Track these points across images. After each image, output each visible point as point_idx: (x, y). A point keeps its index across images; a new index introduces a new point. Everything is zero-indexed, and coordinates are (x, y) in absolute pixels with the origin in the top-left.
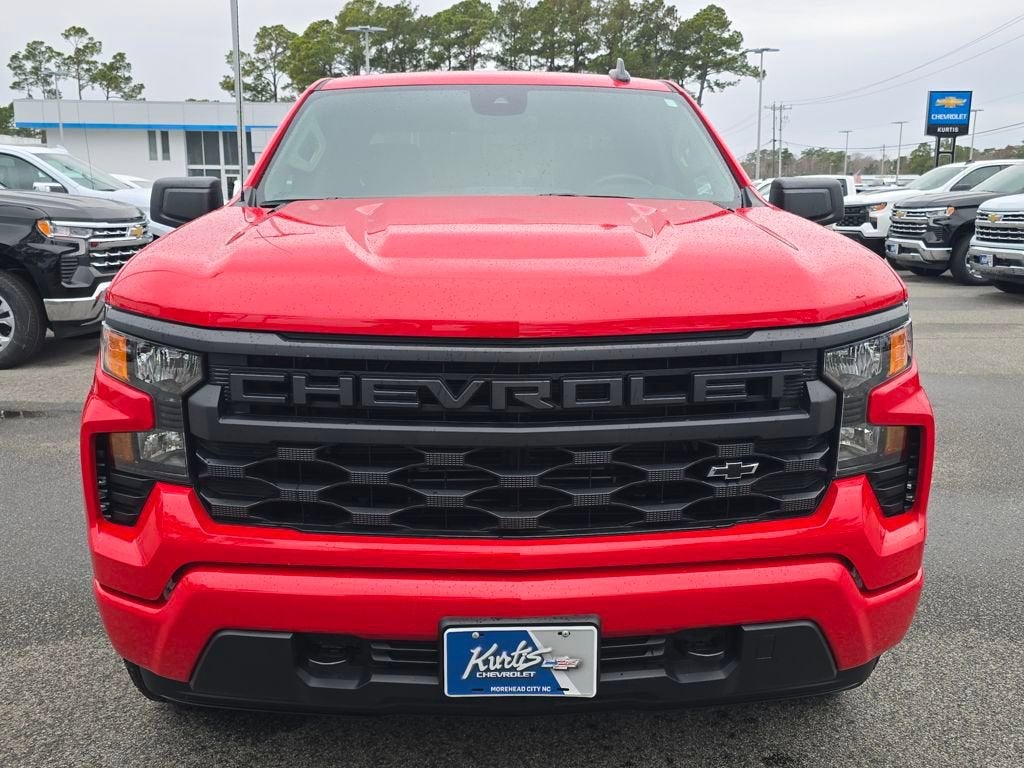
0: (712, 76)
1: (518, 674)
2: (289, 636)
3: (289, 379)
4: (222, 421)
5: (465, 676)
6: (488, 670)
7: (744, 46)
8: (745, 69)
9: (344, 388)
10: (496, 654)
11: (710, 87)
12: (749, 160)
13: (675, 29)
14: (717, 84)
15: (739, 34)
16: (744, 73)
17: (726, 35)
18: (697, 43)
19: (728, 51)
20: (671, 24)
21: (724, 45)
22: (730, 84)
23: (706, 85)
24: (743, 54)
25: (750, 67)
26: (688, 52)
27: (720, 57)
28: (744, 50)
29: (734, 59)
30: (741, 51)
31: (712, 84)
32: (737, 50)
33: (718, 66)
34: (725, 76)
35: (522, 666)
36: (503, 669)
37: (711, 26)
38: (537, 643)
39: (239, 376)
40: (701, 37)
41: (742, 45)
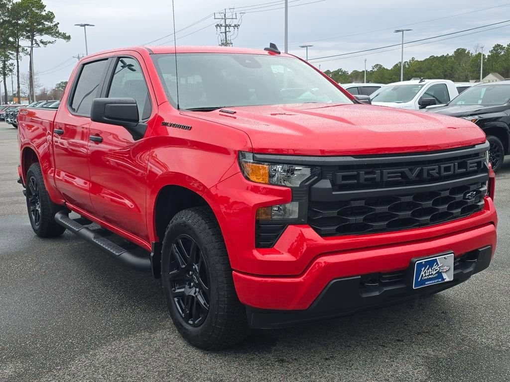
0: (38, 37)
1: (433, 276)
2: (360, 277)
3: (359, 174)
4: (334, 193)
5: (419, 280)
6: (425, 276)
7: (55, 21)
8: (57, 34)
9: (377, 175)
10: (428, 269)
11: (37, 44)
12: (58, 88)
13: (10, 7)
14: (42, 42)
15: (52, 14)
16: (57, 37)
17: (44, 13)
18: (25, 16)
19: (46, 23)
20: (7, 4)
21: (43, 19)
22: (50, 42)
23: (34, 42)
24: (56, 25)
25: (61, 33)
26: (19, 22)
27: (41, 26)
28: (56, 23)
29: (50, 28)
30: (54, 24)
31: (39, 42)
32: (52, 23)
33: (41, 32)
34: (46, 38)
35: (434, 272)
36: (430, 275)
37: (33, 7)
38: (439, 263)
39: (340, 174)
40: (28, 13)
41: (54, 20)
